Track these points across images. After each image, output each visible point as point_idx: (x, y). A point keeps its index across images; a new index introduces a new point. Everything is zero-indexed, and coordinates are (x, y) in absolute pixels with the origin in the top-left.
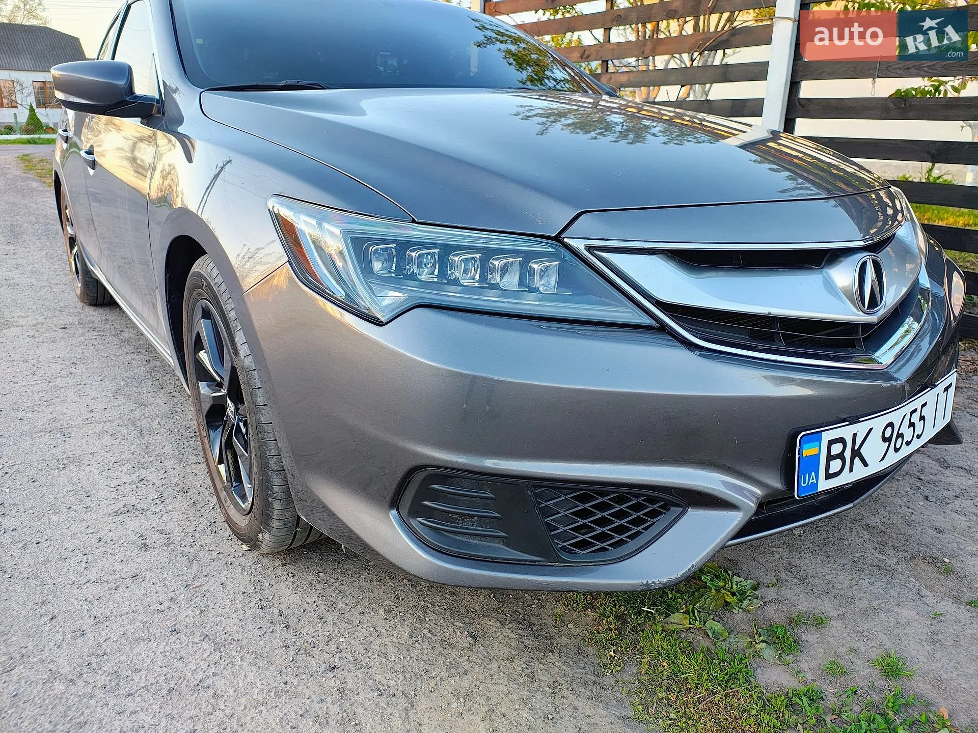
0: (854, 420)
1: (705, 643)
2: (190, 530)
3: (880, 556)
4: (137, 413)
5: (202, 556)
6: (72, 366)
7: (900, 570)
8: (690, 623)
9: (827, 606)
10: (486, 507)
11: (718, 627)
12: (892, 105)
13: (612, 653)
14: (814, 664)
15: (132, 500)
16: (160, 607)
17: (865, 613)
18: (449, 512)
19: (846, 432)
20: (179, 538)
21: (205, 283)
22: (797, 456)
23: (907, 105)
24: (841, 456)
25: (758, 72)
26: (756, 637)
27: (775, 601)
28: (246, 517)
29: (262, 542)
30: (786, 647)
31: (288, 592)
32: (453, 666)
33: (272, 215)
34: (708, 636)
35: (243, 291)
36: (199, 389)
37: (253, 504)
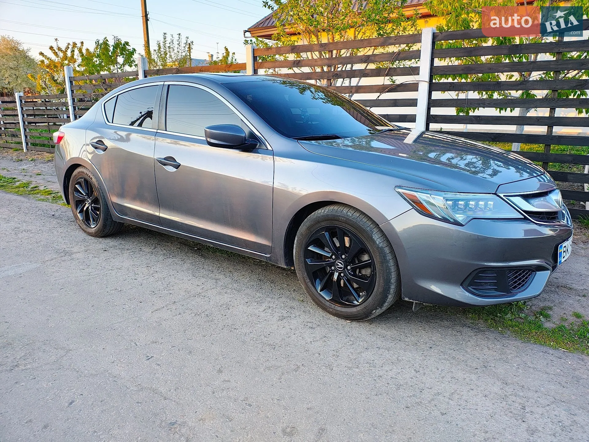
0: (567, 240)
1: (522, 321)
2: (318, 320)
4: (221, 283)
6: (149, 268)
8: (515, 316)
9: (548, 304)
11: (523, 315)
12: (474, 119)
14: (556, 319)
15: (278, 314)
16: (350, 343)
17: (560, 304)
18: (481, 283)
19: (566, 244)
20: (319, 323)
21: (342, 218)
22: (558, 253)
23: (480, 118)
24: (565, 251)
26: (537, 315)
27: (532, 305)
28: (356, 307)
29: (373, 314)
30: (547, 317)
31: (384, 331)
32: (464, 340)
33: (399, 193)
34: (522, 319)
35: (387, 219)
36: (306, 263)
37: (368, 300)
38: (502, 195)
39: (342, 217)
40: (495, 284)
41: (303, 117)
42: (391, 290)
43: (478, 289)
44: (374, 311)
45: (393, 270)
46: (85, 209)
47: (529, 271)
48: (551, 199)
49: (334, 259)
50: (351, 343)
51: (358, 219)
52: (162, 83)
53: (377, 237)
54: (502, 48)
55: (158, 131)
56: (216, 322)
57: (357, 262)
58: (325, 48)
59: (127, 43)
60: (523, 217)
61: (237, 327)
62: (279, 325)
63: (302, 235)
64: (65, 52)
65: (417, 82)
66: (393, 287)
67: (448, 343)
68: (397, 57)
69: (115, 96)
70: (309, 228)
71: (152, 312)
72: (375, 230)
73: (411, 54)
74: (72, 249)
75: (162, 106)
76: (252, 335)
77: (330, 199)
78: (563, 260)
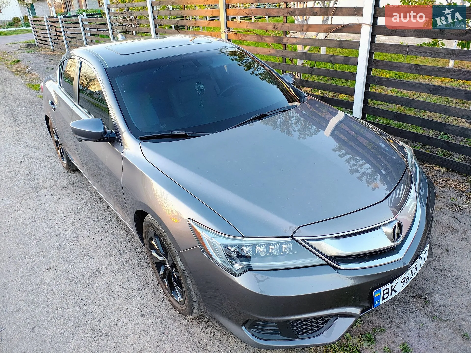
0: (391, 282)
2: (156, 305)
3: (403, 296)
4: (115, 241)
5: (164, 318)
6: (78, 214)
7: (411, 303)
9: (384, 323)
10: (274, 327)
11: (348, 334)
12: (413, 68)
15: (129, 291)
19: (389, 286)
20: (153, 309)
22: (373, 297)
23: (420, 68)
24: (388, 293)
25: (355, 45)
26: (361, 338)
28: (179, 305)
30: (372, 342)
31: (199, 332)
35: (181, 250)
36: (151, 252)
37: (184, 305)
38: (298, 239)
40: (278, 330)
43: (259, 333)
44: (188, 316)
52: (79, 58)
55: (75, 103)
60: (324, 263)
61: (88, 302)
62: (120, 307)
65: (361, 24)
69: (63, 61)
71: (43, 271)
74: (44, 184)
76: (90, 316)
78: (382, 302)
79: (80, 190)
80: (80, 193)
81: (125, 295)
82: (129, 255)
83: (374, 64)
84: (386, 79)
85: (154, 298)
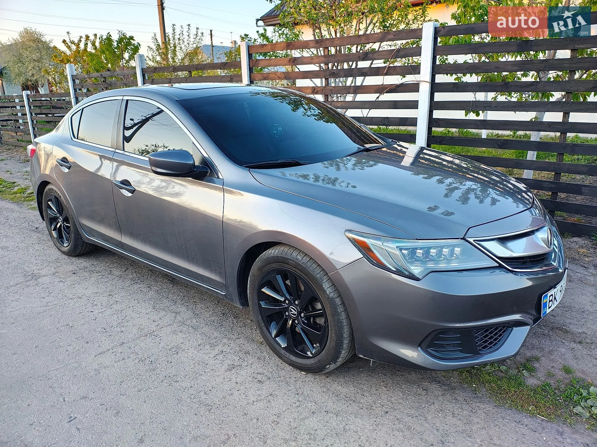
0: (554, 288)
1: (502, 375)
2: (271, 370)
4: (180, 318)
5: (289, 380)
6: (111, 296)
7: (551, 334)
8: (495, 369)
9: (537, 353)
10: (456, 340)
11: (504, 368)
12: (479, 123)
13: (474, 385)
14: (542, 374)
15: (229, 362)
16: (296, 405)
17: (550, 352)
18: (442, 344)
19: (553, 292)
20: (270, 375)
21: (292, 262)
22: (542, 303)
23: (486, 123)
24: (552, 300)
25: (414, 105)
26: (520, 368)
28: (310, 360)
29: (327, 369)
30: (531, 370)
31: (340, 388)
32: (427, 402)
33: (349, 239)
34: (503, 372)
35: (337, 268)
36: (260, 305)
37: (322, 353)
38: (471, 240)
39: (292, 260)
40: (459, 345)
41: (275, 132)
42: (344, 345)
43: (438, 351)
44: (328, 366)
45: (345, 324)
46: (58, 226)
47: (503, 327)
48: (537, 238)
49: (288, 304)
50: (298, 403)
51: (308, 263)
52: (121, 98)
53: (326, 286)
54: (511, 45)
55: (117, 151)
56: (158, 371)
57: (311, 310)
58: (321, 45)
59: (132, 38)
60: (497, 265)
61: (179, 378)
62: (226, 377)
63: (254, 275)
64: (78, 45)
65: (418, 82)
66: (346, 342)
67: (409, 406)
68: (397, 55)
69: (80, 110)
70: (260, 269)
71: (95, 356)
72: (325, 279)
73: (411, 51)
74: (41, 272)
75: (120, 123)
76: (191, 391)
77: (279, 240)
78: (548, 311)
79: (97, 275)
80: (100, 277)
81: (226, 366)
82: (206, 329)
83: (435, 122)
84: (450, 138)
85: (265, 365)
